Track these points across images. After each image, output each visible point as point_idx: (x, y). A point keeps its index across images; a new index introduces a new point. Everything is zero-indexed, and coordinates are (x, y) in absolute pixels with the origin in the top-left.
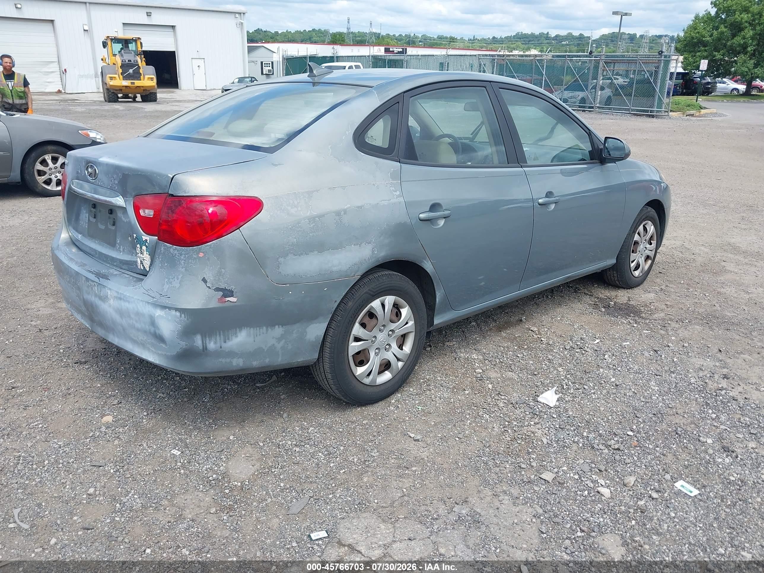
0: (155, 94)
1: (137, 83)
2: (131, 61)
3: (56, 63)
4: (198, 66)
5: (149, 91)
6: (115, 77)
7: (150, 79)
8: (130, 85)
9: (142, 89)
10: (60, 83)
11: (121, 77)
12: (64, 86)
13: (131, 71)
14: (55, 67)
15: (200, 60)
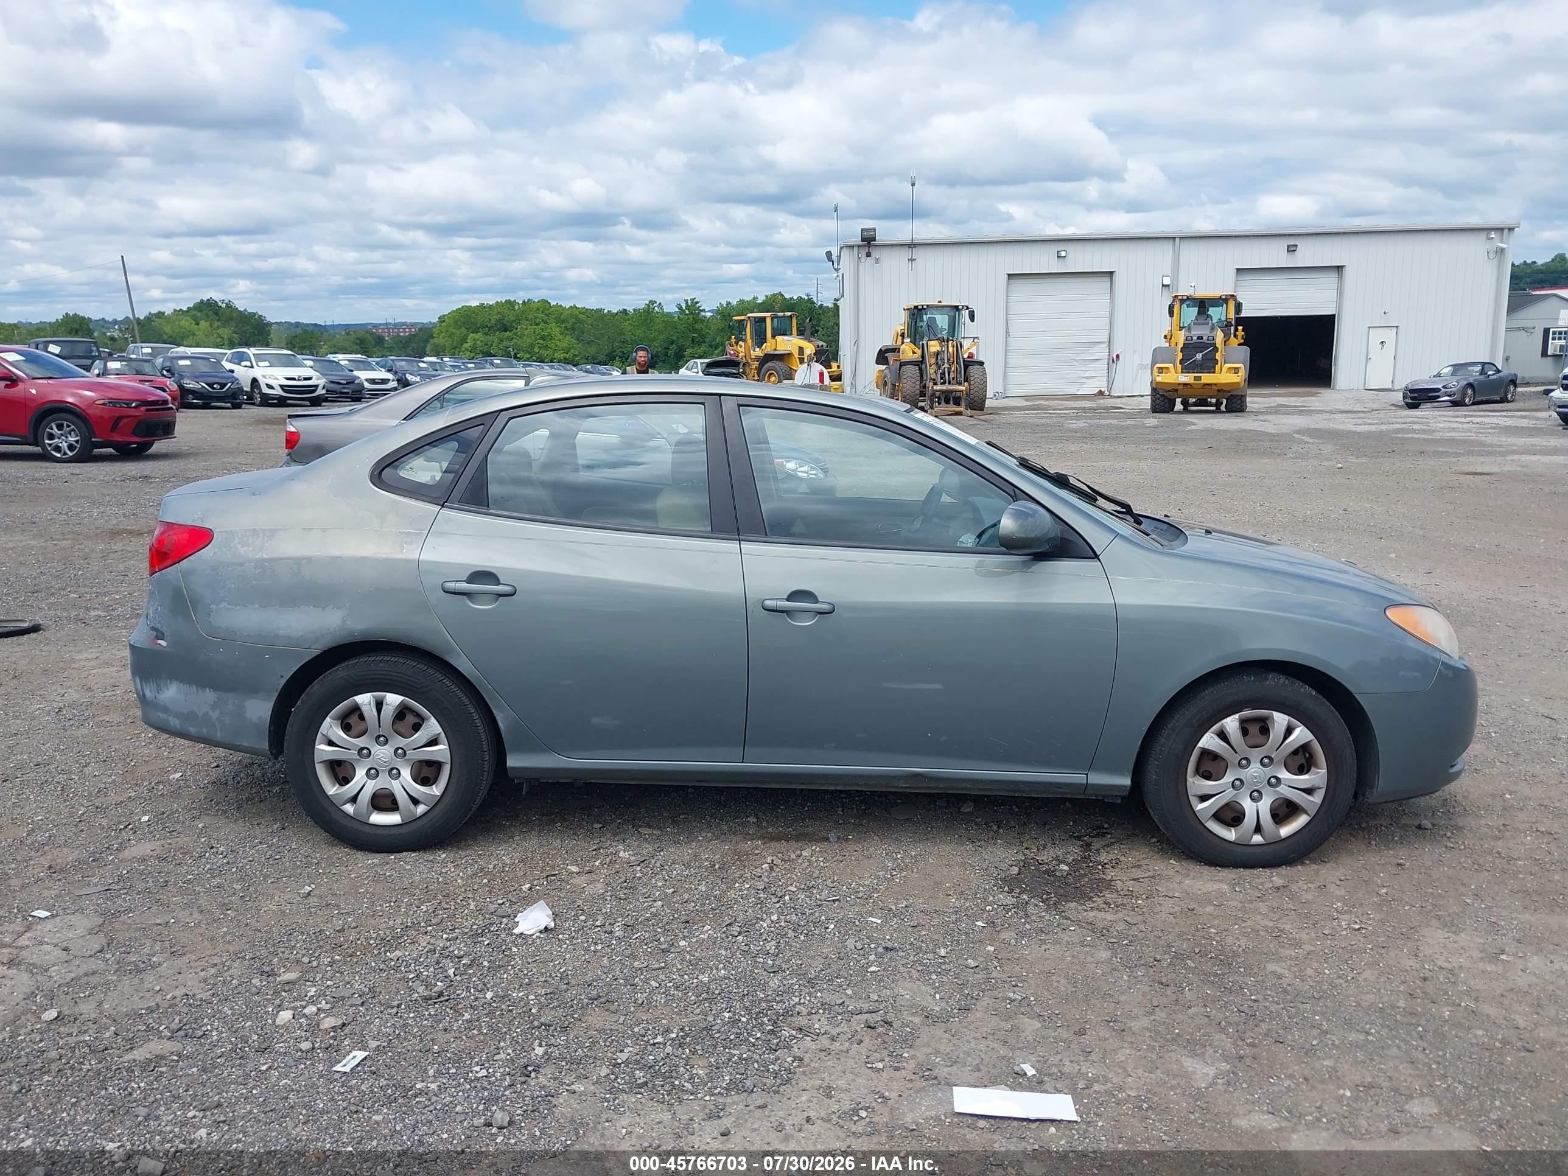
0: (1242, 398)
1: (1207, 378)
2: (1202, 338)
3: (1105, 345)
4: (1382, 342)
5: (1229, 391)
6: (1167, 368)
7: (1233, 371)
8: (1192, 381)
9: (1214, 388)
10: (1105, 379)
11: (1179, 367)
12: (1110, 383)
13: (1199, 356)
14: (1102, 352)
15: (1387, 330)
